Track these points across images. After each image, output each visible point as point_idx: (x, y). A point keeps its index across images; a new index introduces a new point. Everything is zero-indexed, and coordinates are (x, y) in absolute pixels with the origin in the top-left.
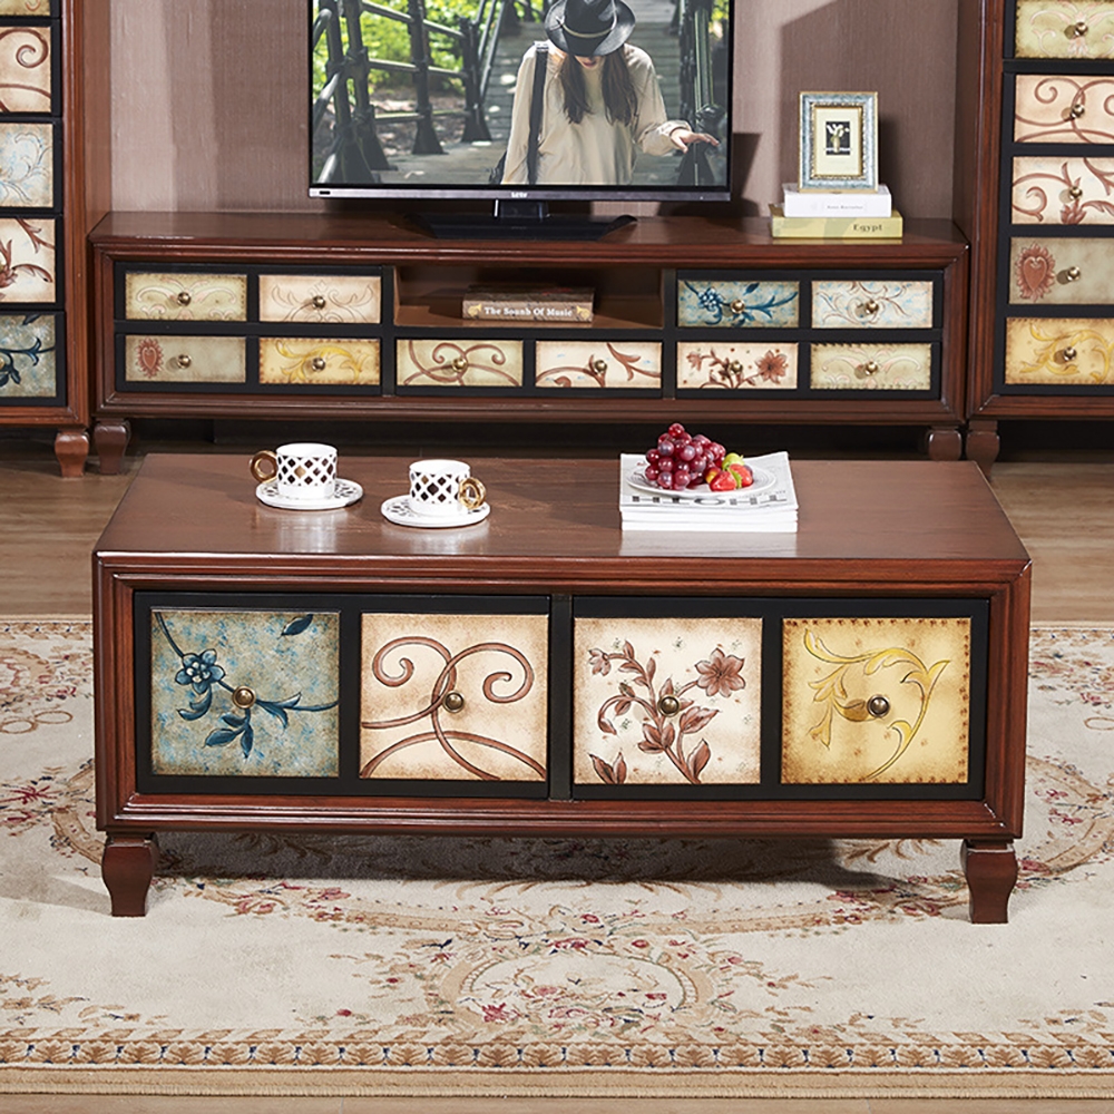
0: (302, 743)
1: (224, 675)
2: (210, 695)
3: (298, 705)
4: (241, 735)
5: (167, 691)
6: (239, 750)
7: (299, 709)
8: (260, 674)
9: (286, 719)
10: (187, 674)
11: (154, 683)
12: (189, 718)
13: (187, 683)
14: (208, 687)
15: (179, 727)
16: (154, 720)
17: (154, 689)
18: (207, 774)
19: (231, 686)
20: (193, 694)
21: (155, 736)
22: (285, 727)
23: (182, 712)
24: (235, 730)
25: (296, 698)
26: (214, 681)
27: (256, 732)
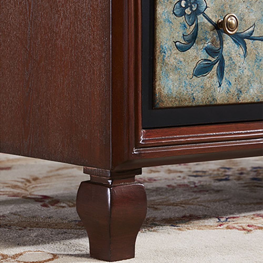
0: (255, 71)
1: (207, 7)
2: (197, 26)
3: (253, 35)
4: (217, 65)
5: (167, 24)
6: (215, 79)
7: (254, 39)
8: (230, 6)
9: (246, 48)
10: (181, 6)
11: (158, 16)
12: (182, 49)
13: (181, 15)
14: (196, 19)
15: (175, 59)
16: (158, 53)
17: (158, 20)
18: (194, 104)
19: (211, 17)
20: (185, 26)
21: (158, 68)
22: (245, 57)
23: (177, 43)
24: (213, 60)
25: (251, 29)
26: (200, 13)
27: (227, 62)
